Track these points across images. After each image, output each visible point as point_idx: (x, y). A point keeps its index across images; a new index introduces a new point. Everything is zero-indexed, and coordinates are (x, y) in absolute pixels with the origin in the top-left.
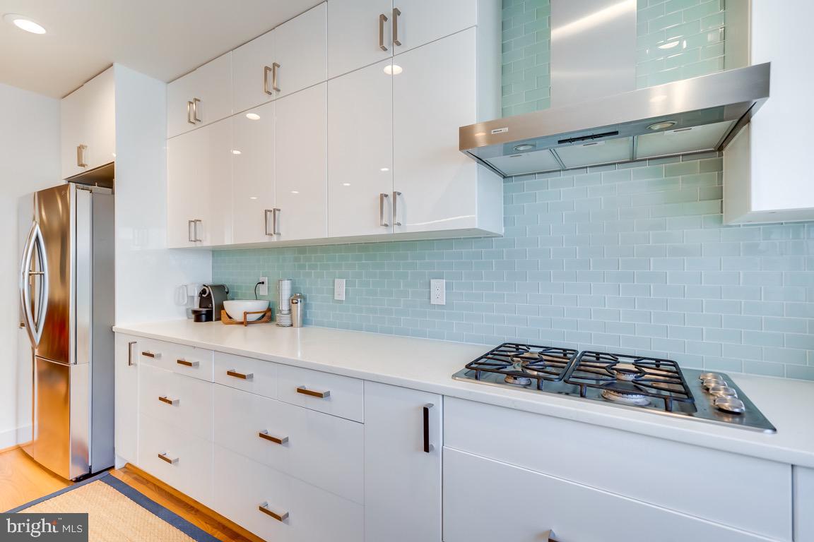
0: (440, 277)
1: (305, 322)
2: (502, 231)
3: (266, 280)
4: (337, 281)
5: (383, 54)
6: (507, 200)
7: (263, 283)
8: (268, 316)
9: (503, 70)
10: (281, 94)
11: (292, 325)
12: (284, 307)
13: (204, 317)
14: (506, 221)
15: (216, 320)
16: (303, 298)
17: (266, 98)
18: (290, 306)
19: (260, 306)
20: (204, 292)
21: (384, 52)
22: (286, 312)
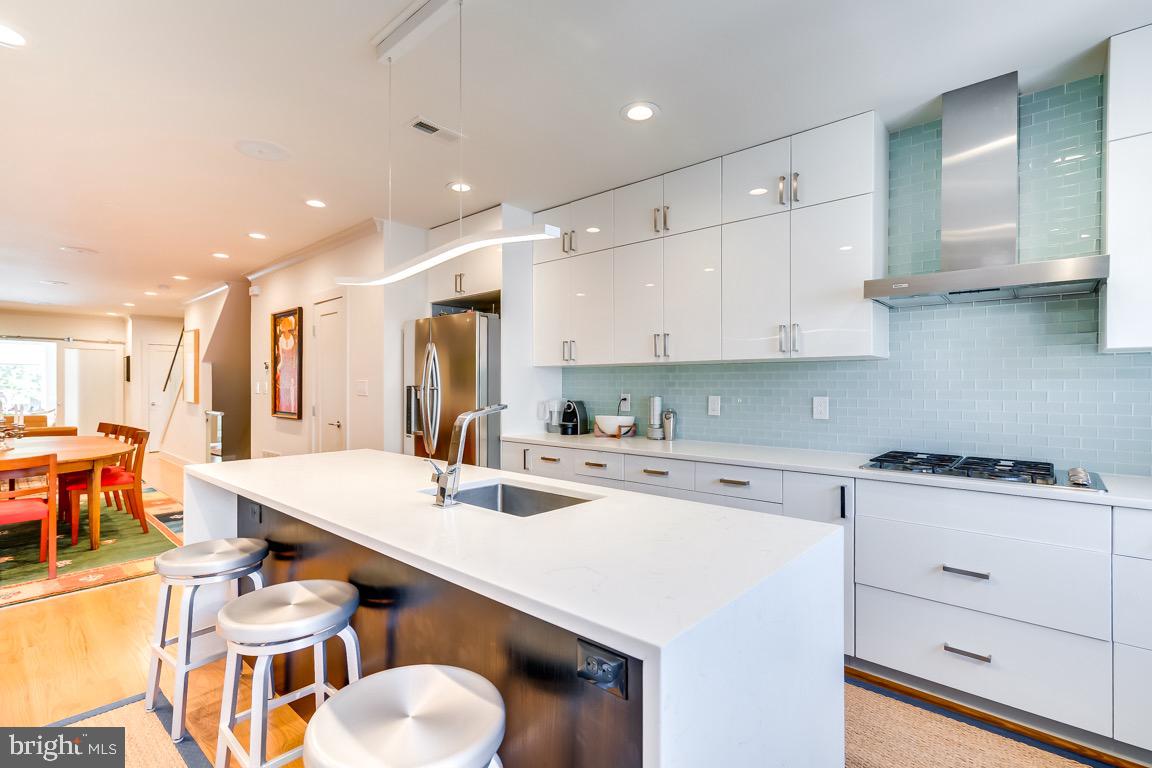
0: (824, 395)
1: (676, 437)
2: (887, 355)
3: (628, 397)
4: (711, 398)
5: (781, 208)
6: (893, 328)
7: (625, 399)
8: (634, 431)
9: (890, 213)
10: (670, 232)
11: (664, 438)
12: (656, 422)
13: (570, 430)
14: (892, 346)
15: (581, 433)
16: (674, 413)
17: (653, 235)
18: (662, 419)
19: (628, 420)
20: (569, 407)
21: (782, 206)
22: (658, 426)
